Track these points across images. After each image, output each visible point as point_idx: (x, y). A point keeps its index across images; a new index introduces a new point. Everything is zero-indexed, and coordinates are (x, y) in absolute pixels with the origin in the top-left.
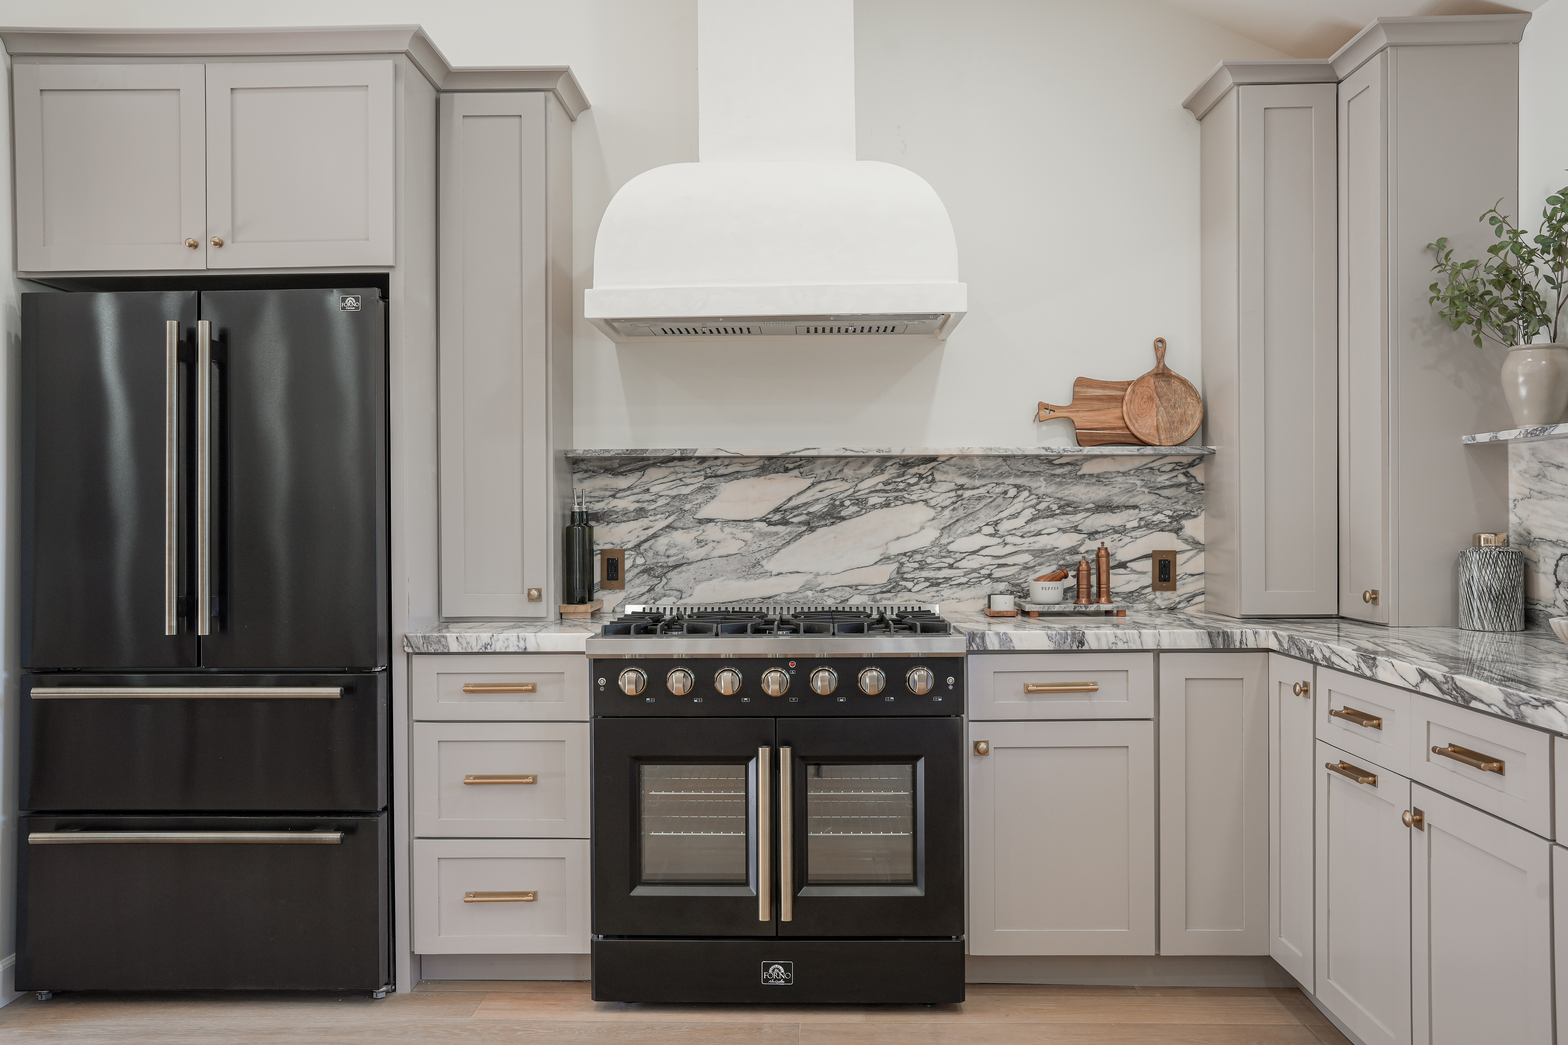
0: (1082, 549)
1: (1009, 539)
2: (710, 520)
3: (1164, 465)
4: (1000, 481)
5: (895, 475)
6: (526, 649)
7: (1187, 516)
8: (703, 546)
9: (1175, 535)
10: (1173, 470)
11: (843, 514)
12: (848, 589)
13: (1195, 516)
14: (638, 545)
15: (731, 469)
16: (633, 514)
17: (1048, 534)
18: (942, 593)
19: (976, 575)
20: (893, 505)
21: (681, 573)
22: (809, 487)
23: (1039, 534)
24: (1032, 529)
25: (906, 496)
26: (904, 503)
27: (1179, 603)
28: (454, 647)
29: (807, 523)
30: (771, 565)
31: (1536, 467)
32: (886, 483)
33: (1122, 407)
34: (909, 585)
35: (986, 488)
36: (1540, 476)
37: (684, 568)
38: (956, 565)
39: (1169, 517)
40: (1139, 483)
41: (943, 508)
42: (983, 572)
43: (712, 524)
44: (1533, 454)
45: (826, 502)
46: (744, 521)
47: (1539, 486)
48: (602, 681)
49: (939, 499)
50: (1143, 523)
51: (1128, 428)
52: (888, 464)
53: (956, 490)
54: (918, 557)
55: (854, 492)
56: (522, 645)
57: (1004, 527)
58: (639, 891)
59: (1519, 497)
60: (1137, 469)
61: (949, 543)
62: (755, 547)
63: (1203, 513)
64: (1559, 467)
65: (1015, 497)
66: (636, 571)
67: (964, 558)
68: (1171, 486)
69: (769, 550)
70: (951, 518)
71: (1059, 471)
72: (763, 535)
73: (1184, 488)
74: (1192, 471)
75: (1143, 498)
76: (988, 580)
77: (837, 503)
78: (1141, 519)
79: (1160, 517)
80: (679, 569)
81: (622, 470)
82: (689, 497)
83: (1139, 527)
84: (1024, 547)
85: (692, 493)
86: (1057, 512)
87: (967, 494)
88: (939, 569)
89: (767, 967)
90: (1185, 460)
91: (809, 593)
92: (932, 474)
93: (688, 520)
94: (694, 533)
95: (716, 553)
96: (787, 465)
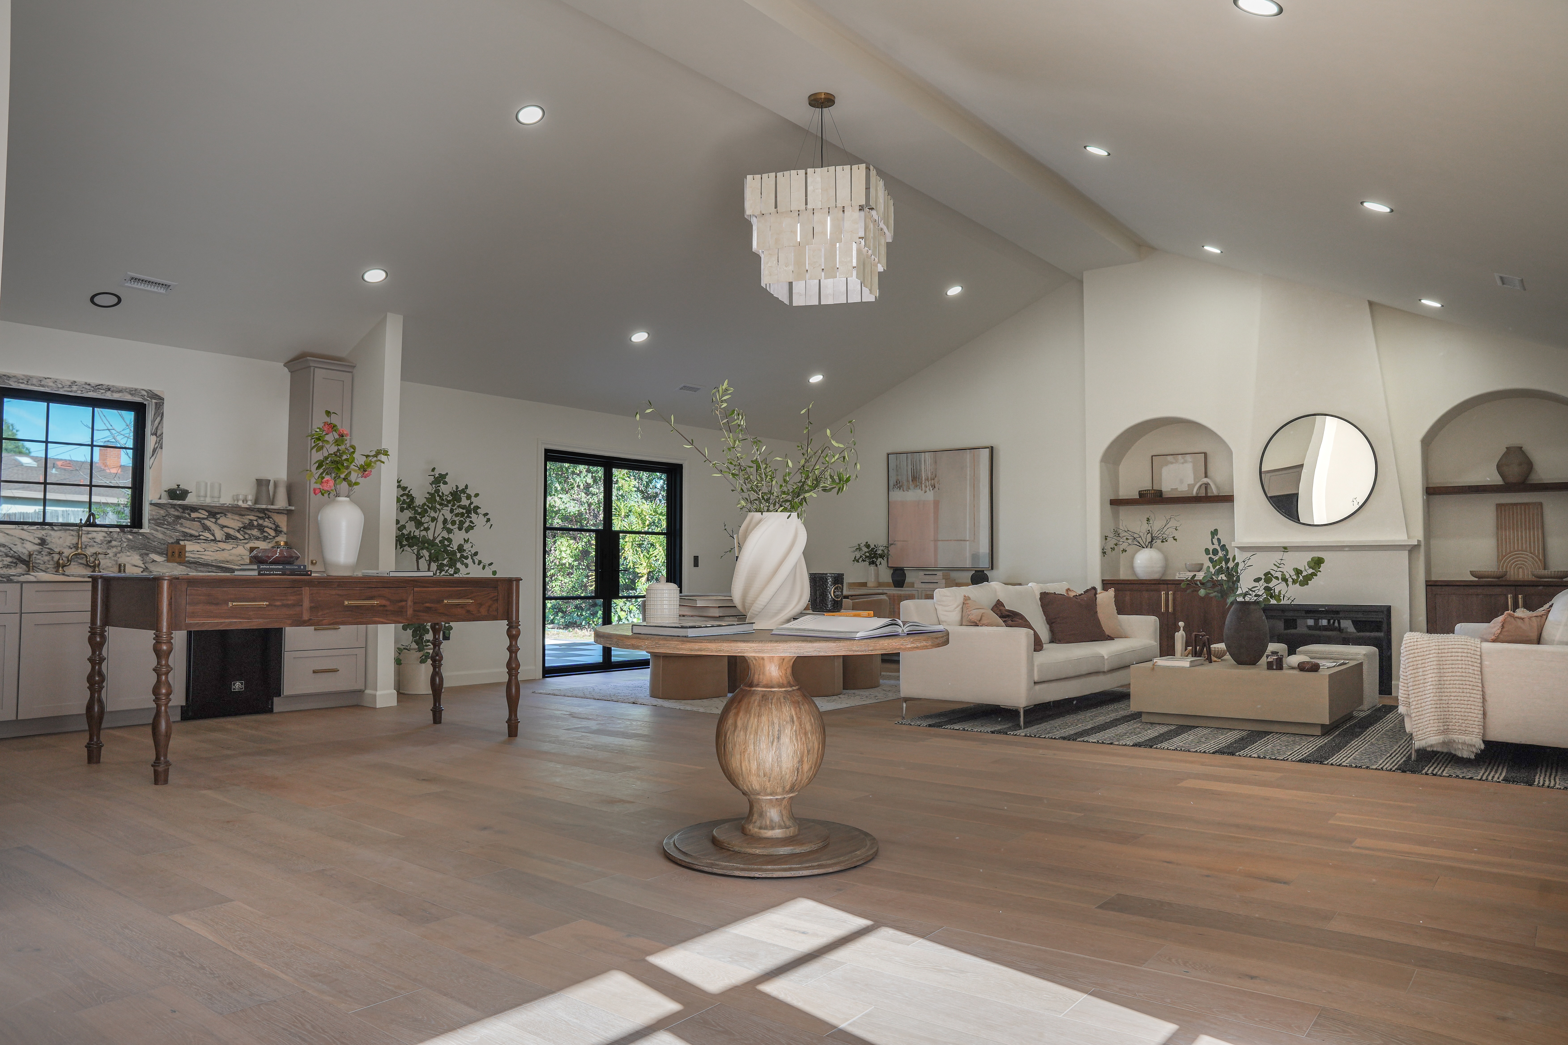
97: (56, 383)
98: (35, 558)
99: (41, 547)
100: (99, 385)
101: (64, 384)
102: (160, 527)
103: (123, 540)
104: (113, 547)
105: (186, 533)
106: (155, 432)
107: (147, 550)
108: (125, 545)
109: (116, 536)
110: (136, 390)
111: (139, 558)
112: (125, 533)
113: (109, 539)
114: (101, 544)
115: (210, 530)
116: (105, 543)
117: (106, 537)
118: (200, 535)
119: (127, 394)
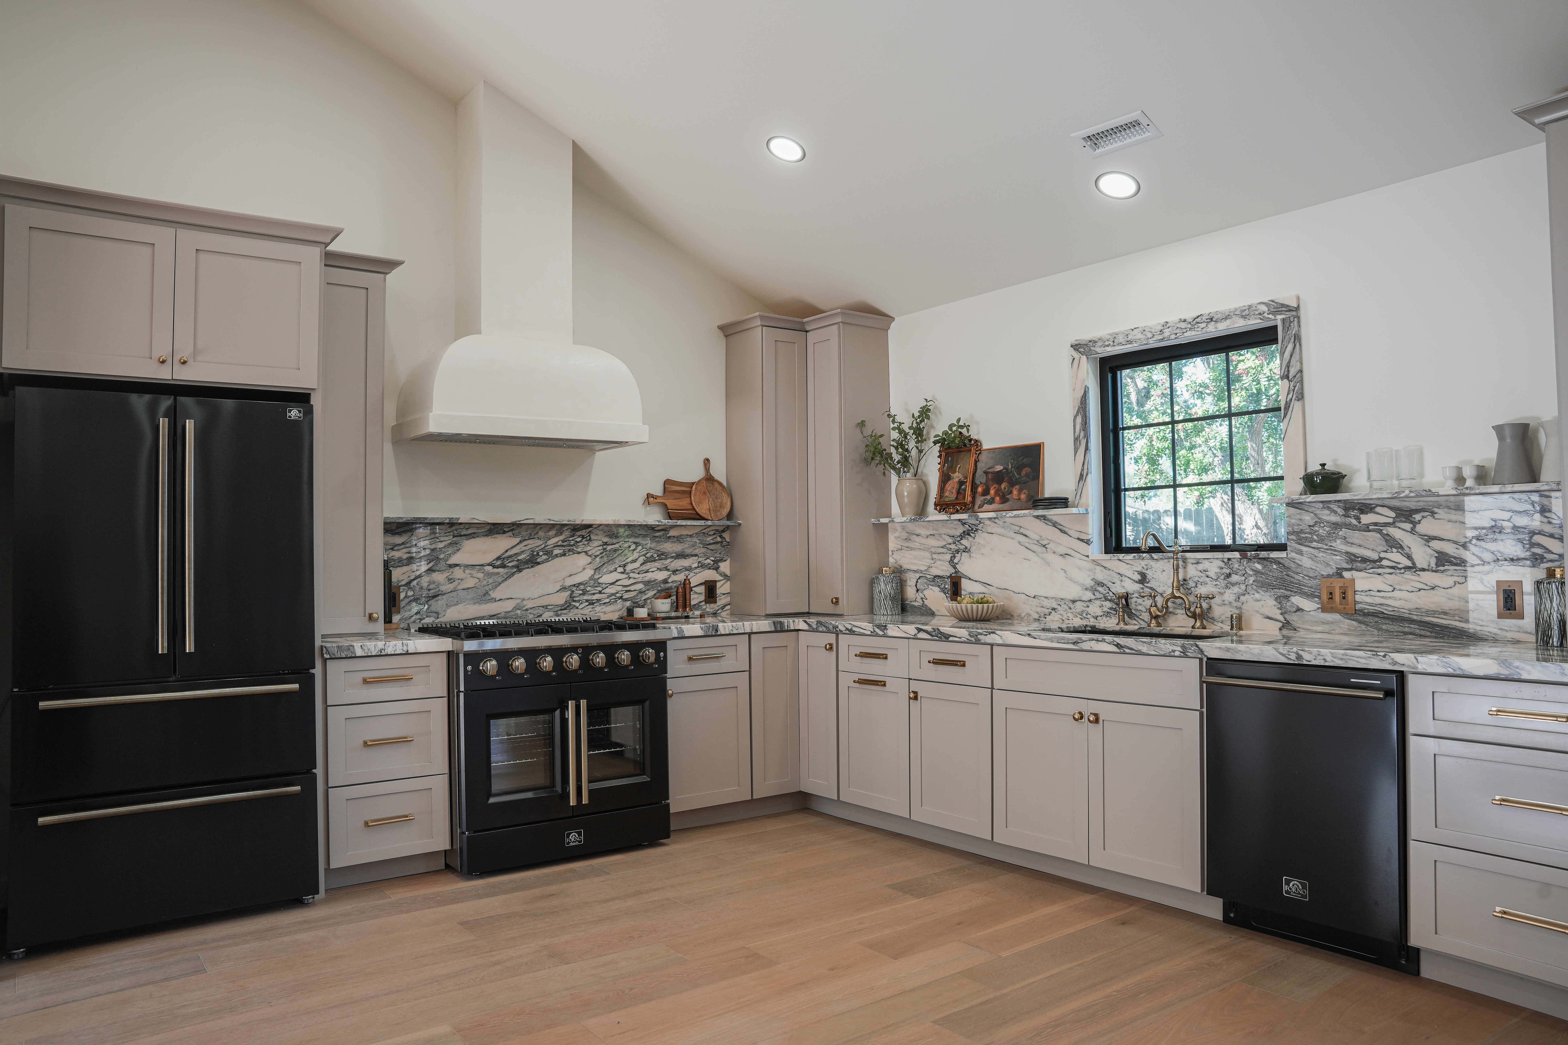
0: (670, 580)
1: (632, 575)
2: (457, 565)
3: (710, 531)
4: (627, 540)
5: (568, 536)
6: (408, 651)
7: (722, 560)
8: (452, 582)
9: (715, 571)
10: (714, 534)
11: (538, 560)
12: (541, 608)
13: (725, 561)
14: (409, 583)
15: (470, 531)
16: (406, 561)
17: (652, 572)
18: (596, 609)
19: (613, 597)
20: (567, 554)
21: (437, 601)
22: (518, 544)
23: (647, 572)
24: (644, 569)
25: (575, 549)
26: (574, 553)
27: (718, 610)
28: (359, 652)
29: (517, 567)
30: (495, 594)
31: (905, 535)
32: (563, 541)
33: (691, 497)
34: (577, 604)
35: (619, 544)
36: (907, 539)
37: (439, 597)
38: (603, 591)
39: (713, 561)
40: (697, 541)
41: (596, 556)
42: (618, 595)
43: (458, 567)
44: (903, 529)
45: (528, 553)
46: (478, 565)
47: (907, 544)
48: (469, 668)
49: (593, 551)
50: (700, 565)
51: (694, 509)
52: (565, 529)
53: (603, 545)
54: (582, 587)
55: (545, 547)
56: (405, 648)
57: (629, 567)
58: (492, 800)
59: (895, 549)
60: (697, 534)
61: (599, 578)
62: (485, 583)
63: (729, 559)
64: (918, 535)
65: (634, 550)
66: (407, 600)
67: (607, 587)
68: (713, 543)
69: (494, 584)
70: (600, 562)
71: (657, 534)
72: (490, 575)
73: (720, 544)
74: (724, 535)
75: (699, 550)
76: (621, 600)
77: (535, 553)
78: (699, 562)
79: (708, 561)
80: (436, 599)
81: (398, 531)
82: (443, 549)
83: (698, 567)
84: (640, 580)
85: (444, 547)
86: (657, 558)
87: (609, 548)
88: (594, 594)
89: (568, 835)
90: (720, 529)
91: (519, 612)
92: (589, 536)
93: (442, 565)
94: (446, 574)
95: (460, 587)
96: (505, 529)
97: (1144, 332)
98: (1136, 602)
99: (1141, 586)
100: (1198, 317)
101: (1153, 331)
102: (1305, 546)
103: (1248, 572)
104: (1233, 584)
105: (1354, 555)
106: (1286, 373)
107: (1286, 589)
108: (1251, 582)
109: (1236, 566)
110: (1250, 307)
111: (1275, 603)
112: (1250, 559)
113: (1228, 571)
114: (1216, 580)
115: (1402, 547)
116: (1222, 577)
117: (1222, 568)
118: (1381, 559)
119: (1237, 318)
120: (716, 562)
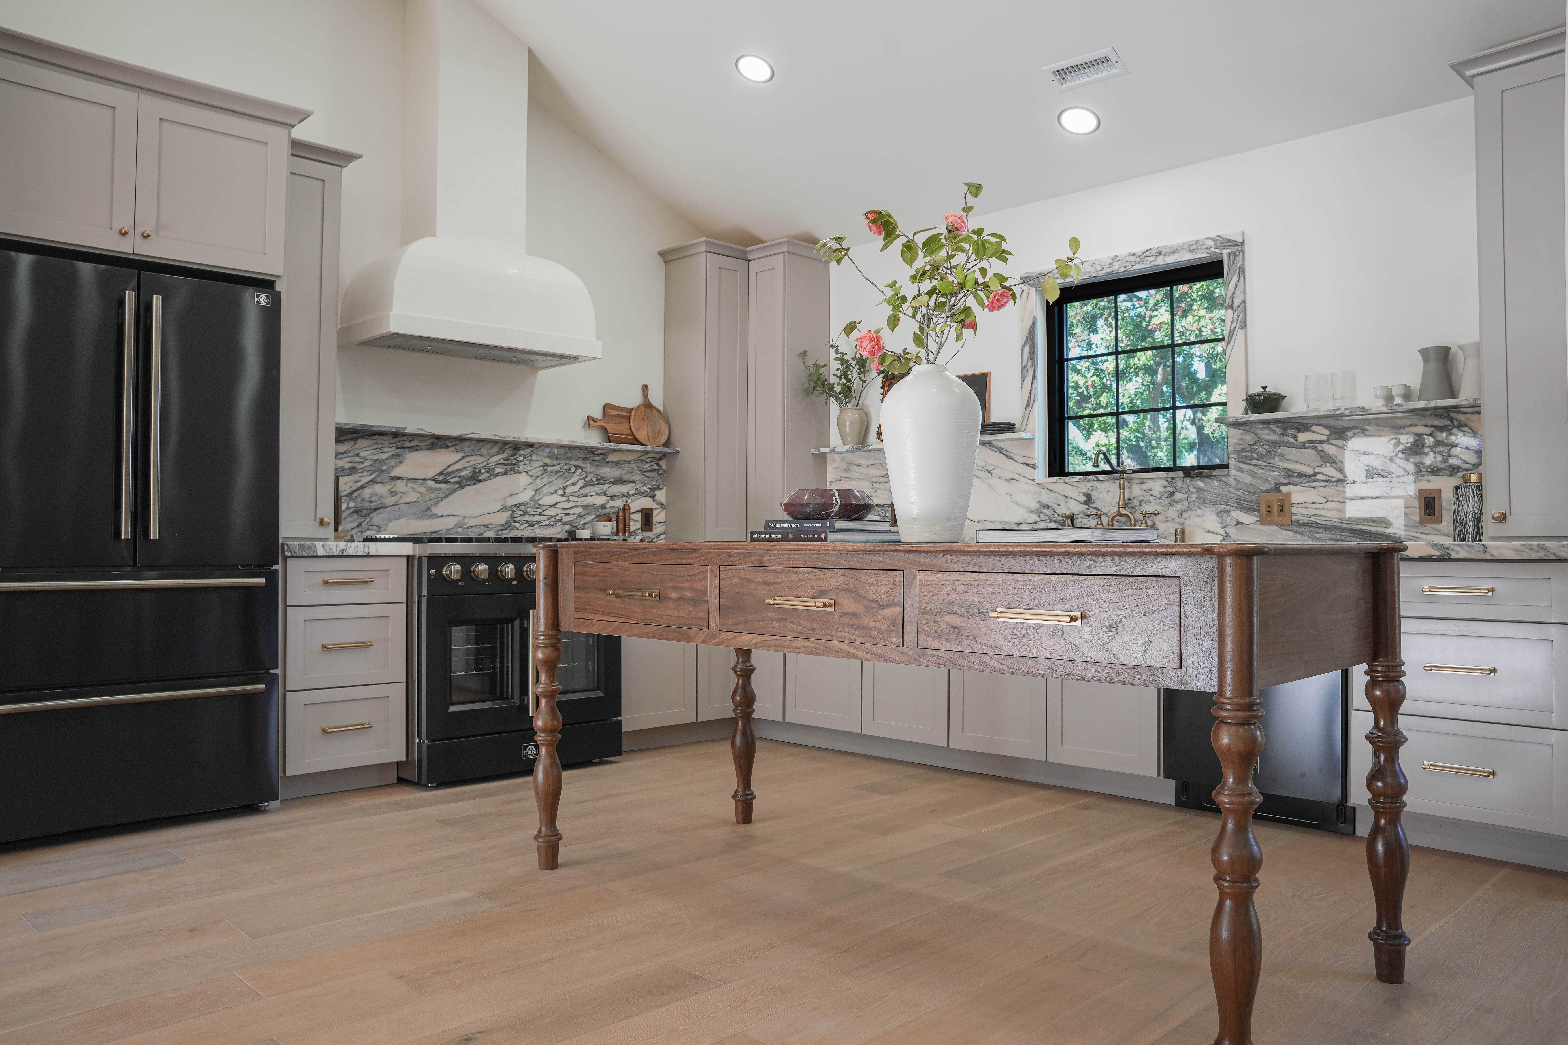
0: (608, 506)
1: (571, 498)
2: (399, 478)
3: (647, 458)
4: (567, 462)
5: (510, 454)
6: (369, 553)
7: (658, 488)
8: (394, 496)
9: (651, 499)
10: (651, 461)
11: (480, 478)
12: (483, 527)
13: (661, 489)
14: (351, 494)
15: (413, 444)
16: (348, 471)
17: (591, 496)
18: (536, 531)
19: (553, 520)
20: (509, 473)
21: (379, 514)
22: (461, 460)
23: (586, 496)
24: (583, 493)
25: (516, 468)
26: (515, 473)
27: (654, 539)
28: (321, 552)
29: (459, 483)
30: (436, 510)
31: (844, 465)
32: (505, 460)
33: (630, 422)
34: (517, 525)
35: (559, 466)
36: (847, 470)
37: (381, 510)
38: (543, 513)
39: (650, 488)
40: (635, 468)
41: (537, 477)
42: (558, 518)
43: (400, 481)
44: (842, 460)
45: (470, 469)
46: (420, 479)
47: (846, 475)
48: (433, 572)
49: (535, 471)
50: (637, 492)
51: (633, 435)
52: (507, 447)
53: (544, 466)
54: (522, 508)
55: (487, 464)
56: (366, 550)
57: (569, 490)
58: (452, 709)
59: (834, 480)
60: (635, 460)
61: (539, 499)
62: (427, 498)
63: (665, 487)
64: (858, 465)
65: (574, 473)
66: (349, 511)
67: (547, 509)
68: (651, 471)
69: (436, 500)
70: (541, 483)
71: (597, 458)
72: (432, 490)
73: (656, 472)
74: (661, 463)
75: (637, 477)
76: (560, 523)
77: (477, 470)
78: (636, 489)
79: (645, 488)
80: (378, 511)
81: (341, 439)
82: (386, 461)
83: (635, 494)
84: (579, 504)
85: (387, 459)
86: (596, 483)
87: (550, 469)
88: (534, 515)
89: (526, 747)
90: (658, 456)
91: (460, 529)
92: (531, 455)
93: (385, 477)
94: (388, 487)
95: (402, 501)
96: (448, 444)
97: (1094, 265)
98: (1081, 522)
99: (1086, 507)
100: (1147, 251)
101: (1103, 264)
102: (1246, 464)
103: (1191, 489)
104: (1177, 502)
105: (1291, 471)
106: (1230, 304)
107: (1227, 505)
108: (1194, 499)
109: (1180, 484)
110: (1197, 242)
111: (1216, 518)
112: (1193, 478)
113: (1171, 490)
114: (1160, 498)
115: (1335, 462)
116: (1166, 495)
117: (1166, 487)
118: (1316, 474)
119: (1185, 252)
120: (653, 489)
